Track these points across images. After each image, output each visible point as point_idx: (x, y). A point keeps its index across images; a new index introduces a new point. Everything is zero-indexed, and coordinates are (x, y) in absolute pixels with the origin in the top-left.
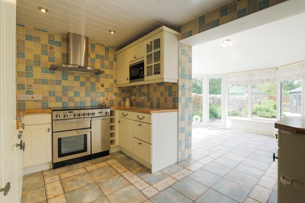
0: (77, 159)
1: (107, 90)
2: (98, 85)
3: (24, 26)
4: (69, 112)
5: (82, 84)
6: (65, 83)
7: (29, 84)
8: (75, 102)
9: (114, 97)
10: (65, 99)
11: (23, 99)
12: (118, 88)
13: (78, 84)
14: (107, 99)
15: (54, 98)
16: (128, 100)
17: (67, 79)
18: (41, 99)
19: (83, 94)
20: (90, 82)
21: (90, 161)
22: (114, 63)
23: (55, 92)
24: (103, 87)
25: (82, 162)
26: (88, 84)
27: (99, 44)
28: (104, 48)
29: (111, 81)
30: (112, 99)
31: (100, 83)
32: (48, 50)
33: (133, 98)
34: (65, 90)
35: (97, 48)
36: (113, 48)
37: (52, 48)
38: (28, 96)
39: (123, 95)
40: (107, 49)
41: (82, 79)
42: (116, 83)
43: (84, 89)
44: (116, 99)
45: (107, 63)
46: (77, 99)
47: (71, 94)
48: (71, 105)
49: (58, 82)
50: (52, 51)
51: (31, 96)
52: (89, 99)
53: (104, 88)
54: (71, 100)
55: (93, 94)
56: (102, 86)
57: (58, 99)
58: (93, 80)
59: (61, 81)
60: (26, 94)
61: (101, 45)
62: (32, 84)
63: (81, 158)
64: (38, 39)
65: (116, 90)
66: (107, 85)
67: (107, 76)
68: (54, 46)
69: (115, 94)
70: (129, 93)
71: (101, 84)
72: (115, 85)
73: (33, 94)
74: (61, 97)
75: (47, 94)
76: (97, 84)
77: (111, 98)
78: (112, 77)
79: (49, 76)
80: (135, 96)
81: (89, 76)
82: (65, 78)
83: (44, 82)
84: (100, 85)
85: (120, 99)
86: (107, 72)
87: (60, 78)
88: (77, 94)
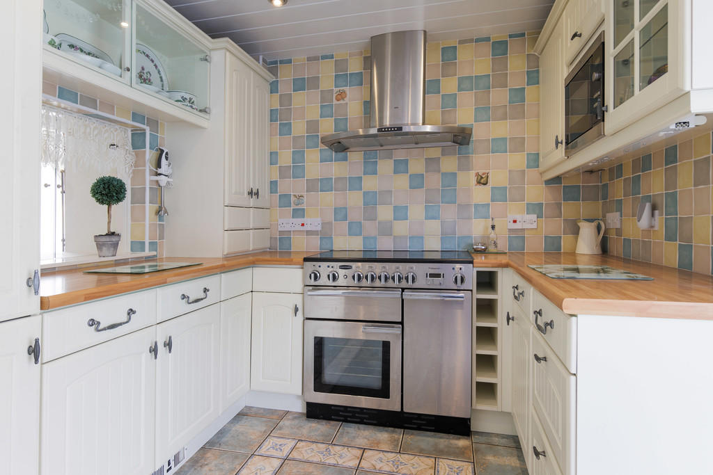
0: (362, 410)
1: (500, 195)
2: (467, 179)
3: (289, 61)
4: (342, 267)
5: (417, 182)
6: (370, 183)
7: (297, 194)
8: (395, 236)
9: (528, 221)
10: (370, 228)
11: (287, 228)
12: (548, 182)
13: (403, 181)
14: (493, 227)
15: (344, 226)
16: (587, 230)
17: (375, 173)
18: (319, 228)
19: (417, 211)
20: (439, 171)
21: (398, 434)
22: (530, 91)
23: (346, 208)
24: (485, 184)
25: (378, 427)
26: (434, 181)
27: (471, 41)
28: (487, 49)
29: (517, 160)
30: (517, 226)
31: (473, 173)
32: (335, 102)
33: (613, 219)
34: (371, 201)
35: (464, 55)
36: (523, 35)
37: (341, 96)
38: (295, 220)
39: (568, 209)
40: (500, 48)
41: (417, 166)
42: (538, 167)
43: (420, 194)
44: (534, 226)
45: (499, 97)
46: (401, 228)
47: (385, 213)
48: (385, 245)
49: (355, 183)
50: (342, 102)
51: (300, 221)
52: (434, 226)
53: (488, 188)
54: (386, 230)
55: (449, 213)
56: (482, 181)
57: (355, 229)
58: (449, 164)
59: (360, 178)
60: (293, 217)
61: (477, 41)
62: (302, 194)
63: (375, 412)
64: (313, 82)
65: (536, 192)
66: (498, 178)
67: (499, 145)
68: (347, 89)
69: (536, 209)
70: (601, 202)
71: (477, 174)
72: (532, 174)
73: (304, 217)
74: (360, 223)
75: (330, 217)
76: (461, 177)
77: (515, 221)
78: (519, 145)
79: (337, 169)
80: (618, 213)
81: (435, 152)
82: (370, 168)
83: (325, 184)
84: (474, 180)
85: (554, 227)
86: (500, 129)
87: (358, 170)
88: (401, 213)
